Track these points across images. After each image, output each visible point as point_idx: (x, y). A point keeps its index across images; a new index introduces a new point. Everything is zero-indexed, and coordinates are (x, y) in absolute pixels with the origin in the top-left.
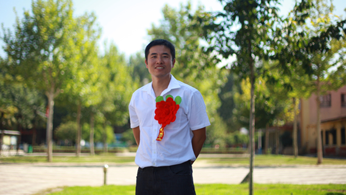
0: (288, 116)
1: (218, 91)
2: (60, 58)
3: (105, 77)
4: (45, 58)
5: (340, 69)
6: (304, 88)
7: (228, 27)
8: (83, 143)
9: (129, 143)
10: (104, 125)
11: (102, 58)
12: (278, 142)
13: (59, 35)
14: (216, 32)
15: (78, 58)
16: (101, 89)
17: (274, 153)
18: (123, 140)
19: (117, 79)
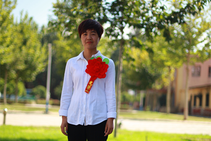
0: (165, 81)
3: (18, 41)
5: (207, 45)
6: (177, 59)
9: (37, 97)
10: (16, 81)
18: (33, 95)
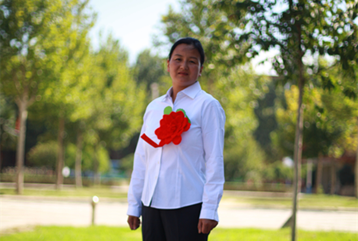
0: (350, 142)
1: (254, 104)
2: (38, 51)
3: (99, 82)
4: (16, 51)
7: (269, 6)
8: (66, 171)
10: (95, 148)
11: (96, 54)
12: (334, 178)
13: (37, 20)
14: (252, 13)
15: (62, 52)
16: (93, 97)
17: (327, 192)
18: (122, 170)
19: (116, 84)
